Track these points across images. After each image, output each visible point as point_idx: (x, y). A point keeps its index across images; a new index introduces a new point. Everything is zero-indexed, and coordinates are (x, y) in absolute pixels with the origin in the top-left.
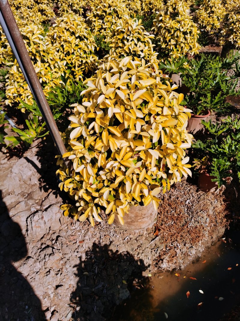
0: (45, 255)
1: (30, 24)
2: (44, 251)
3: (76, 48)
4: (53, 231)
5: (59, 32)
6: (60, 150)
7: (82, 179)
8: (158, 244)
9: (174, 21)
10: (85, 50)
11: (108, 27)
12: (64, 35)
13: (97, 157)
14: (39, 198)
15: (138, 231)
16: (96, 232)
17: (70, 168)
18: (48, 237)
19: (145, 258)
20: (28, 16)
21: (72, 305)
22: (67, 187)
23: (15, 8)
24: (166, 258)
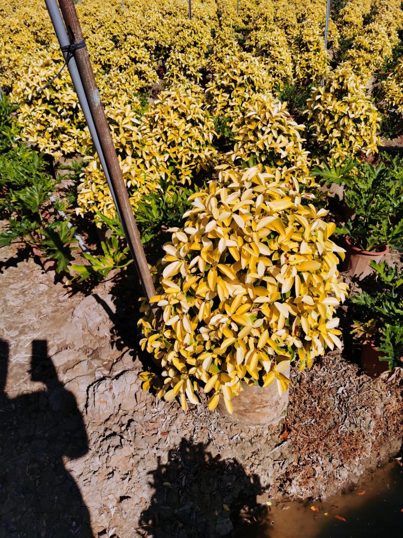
0: (109, 447)
1: (121, 95)
2: (108, 441)
3: (186, 137)
4: (124, 412)
5: (163, 113)
6: (147, 291)
7: (174, 337)
8: (286, 453)
9: (340, 102)
10: (198, 139)
11: (237, 104)
12: (169, 117)
13: (198, 306)
14: (109, 358)
15: (254, 428)
16: (188, 421)
17: (158, 319)
18: (116, 420)
19: (263, 473)
20: (119, 83)
21: (140, 530)
22: (152, 346)
23: (101, 66)
24: (298, 478)
